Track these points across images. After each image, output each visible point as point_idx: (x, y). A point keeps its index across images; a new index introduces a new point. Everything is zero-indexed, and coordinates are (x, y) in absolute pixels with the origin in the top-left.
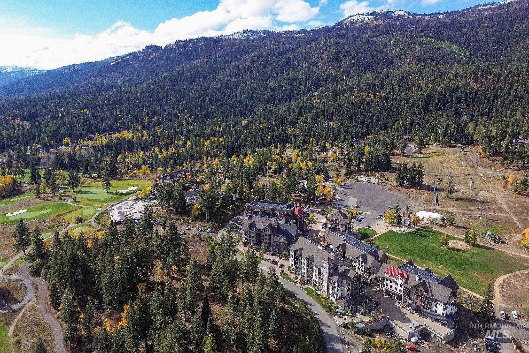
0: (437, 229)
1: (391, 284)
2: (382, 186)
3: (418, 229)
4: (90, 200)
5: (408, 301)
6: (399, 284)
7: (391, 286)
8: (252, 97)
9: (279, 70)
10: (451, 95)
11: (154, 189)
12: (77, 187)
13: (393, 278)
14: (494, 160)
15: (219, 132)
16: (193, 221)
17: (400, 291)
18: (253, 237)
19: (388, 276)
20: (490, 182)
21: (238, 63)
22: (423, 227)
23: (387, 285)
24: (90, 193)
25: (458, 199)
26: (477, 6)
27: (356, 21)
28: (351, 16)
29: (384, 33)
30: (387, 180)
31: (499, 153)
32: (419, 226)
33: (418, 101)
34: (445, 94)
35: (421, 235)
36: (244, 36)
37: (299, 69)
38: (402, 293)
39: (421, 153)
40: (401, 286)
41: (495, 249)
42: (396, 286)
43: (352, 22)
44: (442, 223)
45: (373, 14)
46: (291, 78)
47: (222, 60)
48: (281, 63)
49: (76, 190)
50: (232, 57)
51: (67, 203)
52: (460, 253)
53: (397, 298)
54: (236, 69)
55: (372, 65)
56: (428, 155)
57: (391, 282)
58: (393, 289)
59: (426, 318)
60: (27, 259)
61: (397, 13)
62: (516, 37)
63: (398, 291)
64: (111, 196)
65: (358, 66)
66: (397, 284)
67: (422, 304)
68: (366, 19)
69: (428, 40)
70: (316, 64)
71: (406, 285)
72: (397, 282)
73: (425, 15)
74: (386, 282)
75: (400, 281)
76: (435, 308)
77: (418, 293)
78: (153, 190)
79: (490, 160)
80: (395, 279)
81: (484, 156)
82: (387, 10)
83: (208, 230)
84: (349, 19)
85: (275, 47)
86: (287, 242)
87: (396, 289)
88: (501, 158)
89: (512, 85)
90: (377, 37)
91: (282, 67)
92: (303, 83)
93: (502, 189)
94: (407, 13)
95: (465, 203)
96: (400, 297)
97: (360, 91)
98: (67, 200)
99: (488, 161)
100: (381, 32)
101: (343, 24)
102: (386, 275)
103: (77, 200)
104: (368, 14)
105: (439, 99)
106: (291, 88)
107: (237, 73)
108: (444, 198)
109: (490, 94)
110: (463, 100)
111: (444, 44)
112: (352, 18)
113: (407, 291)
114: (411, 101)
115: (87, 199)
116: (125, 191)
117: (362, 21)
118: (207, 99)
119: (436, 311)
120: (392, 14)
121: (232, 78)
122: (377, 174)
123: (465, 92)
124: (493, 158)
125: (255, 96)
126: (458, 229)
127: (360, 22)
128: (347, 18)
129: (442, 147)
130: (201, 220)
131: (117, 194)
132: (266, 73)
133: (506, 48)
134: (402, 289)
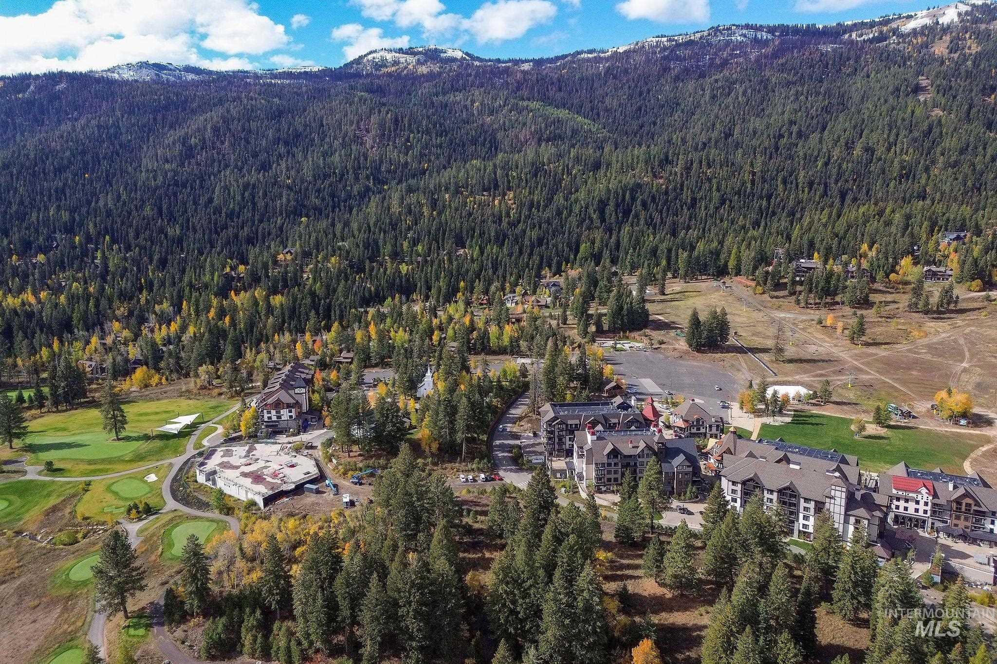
0: (815, 411)
1: (906, 505)
2: (661, 353)
3: (795, 416)
4: (90, 462)
5: (938, 524)
6: (922, 503)
7: (906, 509)
8: (254, 204)
9: (282, 149)
10: (633, 199)
11: (269, 412)
12: (18, 436)
13: (911, 495)
14: (777, 297)
15: (240, 279)
16: (436, 464)
17: (925, 512)
18: (616, 472)
19: (900, 493)
20: (803, 329)
21: (180, 132)
22: (795, 411)
23: (897, 507)
24: (69, 446)
25: (791, 361)
26: (579, 53)
27: (383, 63)
28: (371, 52)
29: (454, 89)
30: (661, 343)
31: (778, 286)
32: (790, 410)
33: (587, 207)
34: (624, 196)
35: (808, 424)
36: (147, 76)
37: (326, 147)
38: (929, 514)
39: (664, 294)
40: (926, 504)
41: (916, 428)
42: (917, 507)
43: (377, 64)
44: (813, 401)
45: (410, 52)
46: (322, 166)
47: (134, 125)
48: (283, 135)
49: (17, 443)
50: (155, 119)
51: (28, 477)
52: (886, 441)
53: (916, 526)
54: (184, 145)
55: (464, 145)
56: (677, 296)
57: (907, 501)
58: (911, 511)
59: (979, 545)
60: (148, 626)
61: (450, 53)
62: (663, 106)
63: (921, 513)
64: (135, 445)
65: (441, 146)
66: (917, 502)
67: (969, 524)
68: (402, 60)
69: (534, 105)
70: (358, 140)
71: (936, 501)
72: (919, 498)
73: (499, 61)
74: (895, 502)
75: (924, 495)
76: (992, 526)
77: (960, 509)
78: (266, 416)
79: (772, 297)
80: (914, 495)
81: (761, 292)
82: (432, 47)
83: (483, 476)
84: (370, 57)
85: (254, 102)
86: (691, 469)
87: (917, 510)
88: (786, 293)
89: (709, 180)
90: (444, 94)
91: (286, 143)
92: (351, 176)
93: (827, 339)
94: (467, 54)
95: (805, 365)
96: (924, 522)
97: (472, 192)
98: (25, 473)
99: (769, 299)
100: (448, 85)
101: (360, 66)
102: (894, 491)
103: (55, 467)
104: (400, 51)
105: (617, 205)
106: (330, 185)
107: (189, 153)
108: (772, 361)
109: (686, 195)
110: (652, 207)
111: (563, 114)
112: (374, 55)
113: (937, 510)
114: (576, 209)
115: (82, 461)
116: (173, 428)
117: (396, 63)
118: (148, 211)
119: (992, 531)
120: (442, 55)
121: (182, 165)
122: (635, 334)
123: (650, 193)
124: (776, 294)
125: (261, 204)
126: (840, 407)
127: (393, 65)
128: (365, 56)
129: (686, 282)
130: (452, 460)
131: (147, 438)
132: (255, 155)
133: (655, 123)
134: (929, 508)
